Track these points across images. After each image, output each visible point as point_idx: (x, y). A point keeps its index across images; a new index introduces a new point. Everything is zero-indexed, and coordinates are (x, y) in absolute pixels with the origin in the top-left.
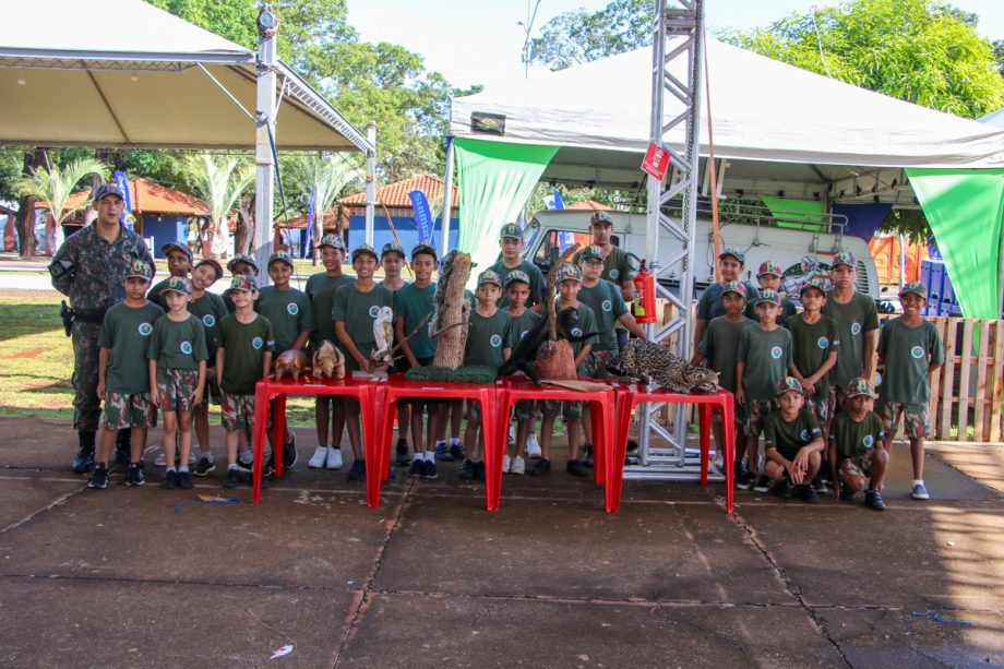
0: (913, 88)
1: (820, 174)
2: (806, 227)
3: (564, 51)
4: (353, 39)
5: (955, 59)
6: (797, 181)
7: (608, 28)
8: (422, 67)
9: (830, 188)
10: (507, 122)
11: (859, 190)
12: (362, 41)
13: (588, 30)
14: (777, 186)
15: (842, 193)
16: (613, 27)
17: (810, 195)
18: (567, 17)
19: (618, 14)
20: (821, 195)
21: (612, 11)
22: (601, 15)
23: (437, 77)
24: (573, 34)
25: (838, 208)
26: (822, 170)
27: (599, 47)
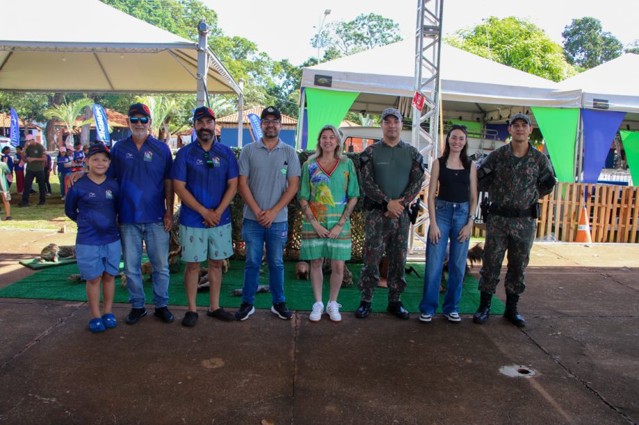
0: (526, 65)
1: (480, 108)
2: (475, 136)
3: (332, 41)
4: (221, 34)
5: (545, 52)
6: (469, 112)
7: (356, 30)
8: (256, 50)
9: (485, 116)
10: (333, 80)
11: (501, 117)
12: (225, 36)
13: (346, 30)
14: (459, 114)
15: (492, 118)
16: (359, 29)
17: (475, 119)
18: (334, 23)
19: (362, 22)
20: (481, 119)
21: (359, 21)
22: (353, 23)
23: (265, 55)
24: (337, 32)
25: (489, 126)
26: (481, 106)
27: (351, 39)
